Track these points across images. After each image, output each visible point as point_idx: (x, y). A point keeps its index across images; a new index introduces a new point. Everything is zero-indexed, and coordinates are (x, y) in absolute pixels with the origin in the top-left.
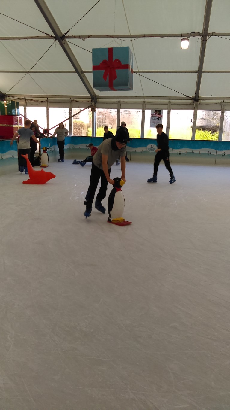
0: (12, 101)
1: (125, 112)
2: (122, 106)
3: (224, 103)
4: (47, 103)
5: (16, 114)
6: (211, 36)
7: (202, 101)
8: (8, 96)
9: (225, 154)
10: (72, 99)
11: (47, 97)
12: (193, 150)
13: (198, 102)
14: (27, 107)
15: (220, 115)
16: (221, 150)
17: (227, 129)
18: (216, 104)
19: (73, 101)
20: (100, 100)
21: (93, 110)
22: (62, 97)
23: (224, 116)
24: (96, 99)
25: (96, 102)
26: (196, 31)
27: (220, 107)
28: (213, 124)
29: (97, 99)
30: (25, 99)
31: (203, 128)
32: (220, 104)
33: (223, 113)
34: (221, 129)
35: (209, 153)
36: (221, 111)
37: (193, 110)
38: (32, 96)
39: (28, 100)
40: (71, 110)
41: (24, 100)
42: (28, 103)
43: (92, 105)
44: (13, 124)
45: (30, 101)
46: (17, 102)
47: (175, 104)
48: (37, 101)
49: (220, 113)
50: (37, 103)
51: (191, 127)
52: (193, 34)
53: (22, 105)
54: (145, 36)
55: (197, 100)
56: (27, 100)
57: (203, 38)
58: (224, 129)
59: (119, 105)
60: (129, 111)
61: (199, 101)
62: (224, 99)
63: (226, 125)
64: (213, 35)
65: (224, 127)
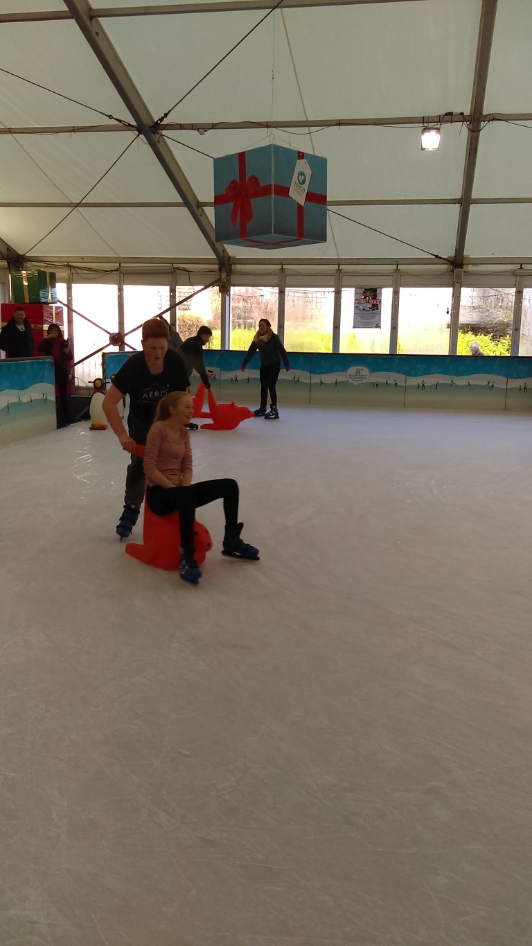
0: (39, 271)
1: (296, 294)
2: (289, 280)
3: (521, 271)
4: (118, 277)
5: (50, 299)
6: (489, 121)
7: (471, 268)
8: (30, 259)
9: (527, 387)
10: (175, 265)
11: (120, 261)
12: (454, 378)
13: (463, 270)
14: (73, 285)
15: (514, 297)
16: (519, 377)
17: (529, 330)
18: (503, 273)
19: (177, 271)
20: (239, 267)
21: (224, 290)
22: (152, 261)
23: (523, 300)
24: (230, 265)
25: (230, 272)
26: (456, 110)
27: (512, 280)
28: (495, 318)
29: (233, 267)
30: (68, 266)
31: (475, 329)
32: (514, 273)
33: (519, 294)
34: (517, 329)
35: (490, 385)
36: (515, 289)
37: (452, 288)
38: (85, 260)
39: (77, 270)
40: (173, 291)
41: (67, 269)
42: (75, 275)
43: (220, 279)
44: (41, 323)
45: (79, 271)
46: (51, 273)
47: (410, 274)
48: (96, 271)
49: (514, 294)
50: (97, 275)
51: (448, 327)
52: (449, 117)
53: (62, 281)
54: (340, 123)
55: (461, 265)
56: (73, 269)
57: (471, 125)
58: (524, 330)
59: (282, 279)
60: (305, 292)
61: (465, 267)
62: (521, 262)
63: (527, 320)
64: (494, 120)
65: (523, 326)
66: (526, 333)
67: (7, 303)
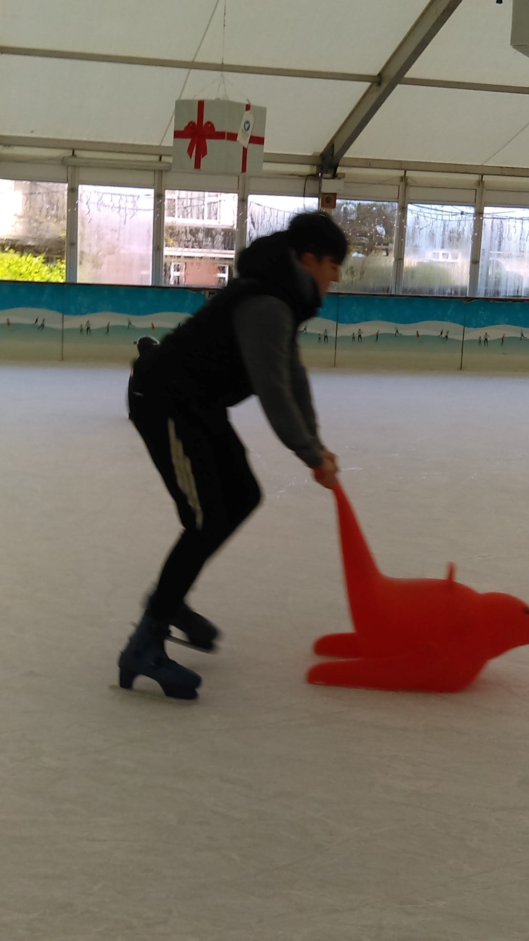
3: (73, 160)
9: (91, 328)
15: (66, 198)
16: (79, 312)
17: (90, 245)
18: (50, 160)
23: (79, 202)
27: (62, 172)
32: (63, 162)
33: (73, 192)
34: (73, 244)
35: (39, 323)
36: (67, 185)
49: (66, 193)
58: (80, 246)
62: (74, 147)
63: (87, 231)
65: (82, 240)
66: (86, 250)
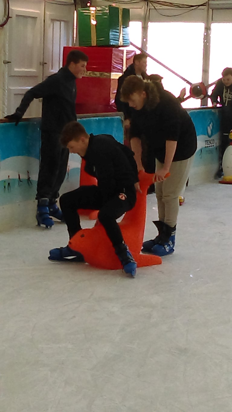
0: (110, 7)
4: (206, 13)
5: (121, 42)
30: (145, 0)
39: (155, 5)
42: (153, 12)
44: (110, 71)
45: (158, 6)
46: (124, 9)
48: (180, 6)
53: (137, 18)
56: (150, 4)
67: (70, 46)
